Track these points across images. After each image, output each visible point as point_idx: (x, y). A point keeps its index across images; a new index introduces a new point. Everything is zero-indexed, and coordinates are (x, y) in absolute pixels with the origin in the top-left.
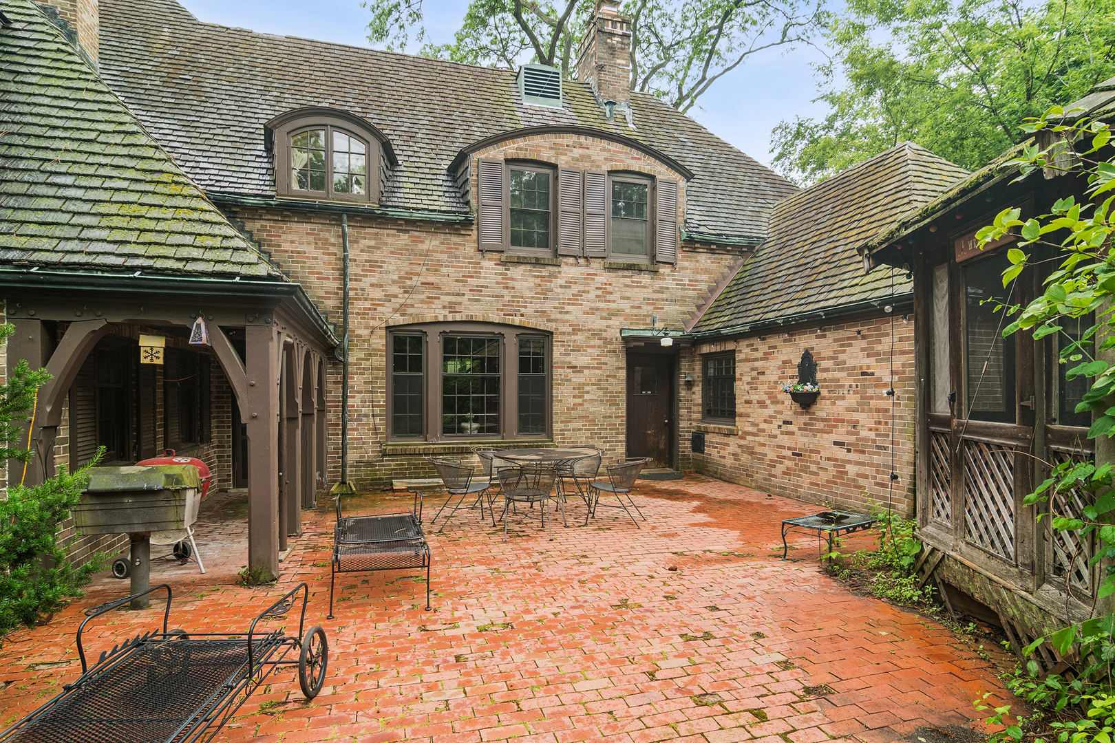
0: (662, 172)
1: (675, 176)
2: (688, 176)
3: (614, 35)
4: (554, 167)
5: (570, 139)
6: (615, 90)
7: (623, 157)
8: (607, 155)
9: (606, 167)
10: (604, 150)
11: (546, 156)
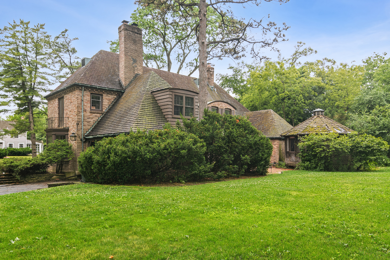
0: (232, 109)
1: (234, 109)
2: (236, 109)
3: (211, 71)
4: (218, 108)
5: (220, 103)
6: (212, 83)
7: (227, 106)
8: (225, 105)
9: (225, 108)
10: (224, 105)
11: (217, 106)
